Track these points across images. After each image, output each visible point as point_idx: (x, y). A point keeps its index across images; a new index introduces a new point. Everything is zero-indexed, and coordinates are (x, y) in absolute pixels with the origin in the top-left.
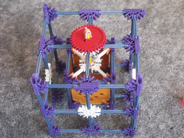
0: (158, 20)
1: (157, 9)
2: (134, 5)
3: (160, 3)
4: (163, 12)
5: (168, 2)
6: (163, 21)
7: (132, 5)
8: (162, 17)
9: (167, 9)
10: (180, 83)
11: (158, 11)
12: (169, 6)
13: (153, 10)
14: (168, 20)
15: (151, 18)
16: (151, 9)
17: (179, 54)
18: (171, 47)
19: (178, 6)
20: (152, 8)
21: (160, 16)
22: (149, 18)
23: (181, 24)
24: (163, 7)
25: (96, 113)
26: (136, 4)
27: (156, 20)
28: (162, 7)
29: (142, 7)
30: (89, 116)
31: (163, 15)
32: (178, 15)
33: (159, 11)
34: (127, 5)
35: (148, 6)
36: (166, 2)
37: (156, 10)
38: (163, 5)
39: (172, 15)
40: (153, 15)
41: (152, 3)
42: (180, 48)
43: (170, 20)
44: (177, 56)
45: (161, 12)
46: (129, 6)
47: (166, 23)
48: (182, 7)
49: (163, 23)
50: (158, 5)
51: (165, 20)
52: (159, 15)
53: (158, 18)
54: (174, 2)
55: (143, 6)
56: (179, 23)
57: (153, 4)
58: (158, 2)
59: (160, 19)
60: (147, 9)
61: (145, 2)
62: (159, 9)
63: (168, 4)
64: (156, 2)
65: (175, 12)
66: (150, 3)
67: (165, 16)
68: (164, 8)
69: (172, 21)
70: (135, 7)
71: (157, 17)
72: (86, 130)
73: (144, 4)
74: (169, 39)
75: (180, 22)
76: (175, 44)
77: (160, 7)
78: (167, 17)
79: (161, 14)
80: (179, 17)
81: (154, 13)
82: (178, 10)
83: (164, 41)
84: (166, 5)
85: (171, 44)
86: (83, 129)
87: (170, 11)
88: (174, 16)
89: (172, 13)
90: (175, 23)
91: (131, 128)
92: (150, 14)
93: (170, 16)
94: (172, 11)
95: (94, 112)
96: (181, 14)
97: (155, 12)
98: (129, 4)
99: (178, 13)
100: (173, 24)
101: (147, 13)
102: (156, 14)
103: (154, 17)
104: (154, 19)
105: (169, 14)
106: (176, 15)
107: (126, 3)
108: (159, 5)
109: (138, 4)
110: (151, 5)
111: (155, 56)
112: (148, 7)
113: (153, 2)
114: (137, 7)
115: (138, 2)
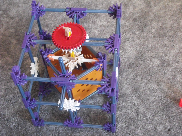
0: (156, 24)
1: (155, 12)
2: (132, 9)
3: (158, 7)
4: (160, 15)
5: (165, 6)
6: (160, 24)
7: (130, 9)
8: (160, 21)
9: (164, 12)
10: (177, 86)
11: (155, 15)
12: (166, 10)
13: (151, 13)
14: (165, 24)
15: (148, 21)
16: (148, 12)
17: (176, 56)
18: (168, 50)
19: (175, 10)
20: (150, 12)
21: (158, 20)
22: (147, 21)
23: (178, 27)
24: (161, 10)
25: (75, 107)
26: (134, 8)
27: (154, 23)
28: (159, 11)
29: (139, 11)
30: (69, 110)
31: (161, 19)
32: (175, 18)
33: (157, 15)
34: (125, 9)
35: (146, 9)
36: (163, 6)
37: (153, 14)
38: (160, 9)
39: (169, 19)
40: (151, 18)
41: (149, 7)
42: (177, 51)
43: (168, 24)
44: (174, 59)
45: (159, 16)
46: (127, 9)
47: (164, 26)
48: (179, 11)
49: (161, 27)
50: (155, 9)
51: (163, 24)
52: (157, 18)
53: (156, 22)
54: (172, 5)
55: (141, 9)
56: (177, 27)
57: (151, 8)
58: (155, 6)
59: (158, 23)
60: (145, 12)
61: (143, 6)
62: (156, 12)
63: (166, 7)
64: (154, 6)
65: (172, 16)
66: (148, 7)
67: (163, 20)
68: (162, 12)
69: (169, 25)
70: (133, 10)
71: (154, 20)
72: (68, 123)
73: (142, 8)
74: (166, 42)
75: (178, 25)
76: (173, 47)
77: (158, 11)
78: (164, 20)
79: (159, 18)
80: (176, 21)
81: (151, 16)
82: (175, 14)
83: (161, 44)
84: (163, 9)
85: (168, 47)
86: (65, 123)
87: (167, 15)
88: (172, 19)
89: (169, 17)
90: (172, 26)
91: (111, 124)
92: (148, 17)
93: (168, 19)
94: (169, 15)
95: (73, 106)
96: (178, 18)
97: (153, 15)
98: (127, 8)
99: (175, 16)
100: (170, 27)
101: (145, 16)
102: (153, 17)
103: (152, 20)
104: (152, 22)
105: (167, 18)
106: (173, 19)
107: (124, 7)
108: (157, 9)
109: (135, 8)
110: (148, 8)
111: (153, 59)
112: (145, 11)
113: (151, 6)
114: (135, 11)
115: (136, 6)
